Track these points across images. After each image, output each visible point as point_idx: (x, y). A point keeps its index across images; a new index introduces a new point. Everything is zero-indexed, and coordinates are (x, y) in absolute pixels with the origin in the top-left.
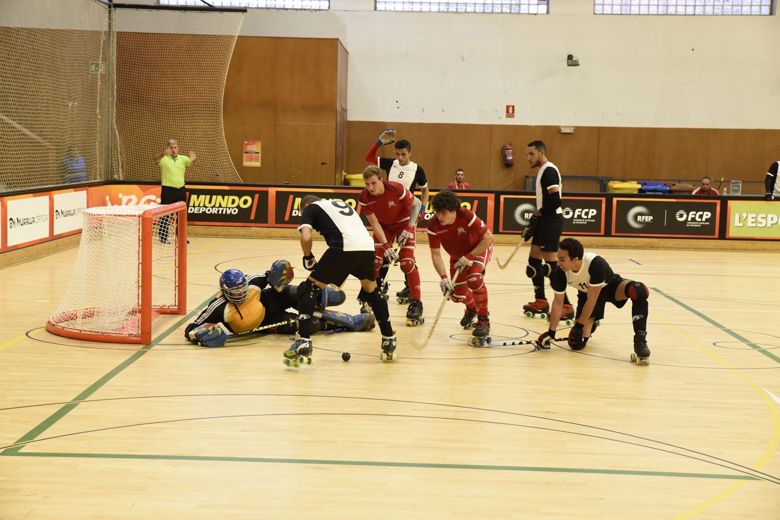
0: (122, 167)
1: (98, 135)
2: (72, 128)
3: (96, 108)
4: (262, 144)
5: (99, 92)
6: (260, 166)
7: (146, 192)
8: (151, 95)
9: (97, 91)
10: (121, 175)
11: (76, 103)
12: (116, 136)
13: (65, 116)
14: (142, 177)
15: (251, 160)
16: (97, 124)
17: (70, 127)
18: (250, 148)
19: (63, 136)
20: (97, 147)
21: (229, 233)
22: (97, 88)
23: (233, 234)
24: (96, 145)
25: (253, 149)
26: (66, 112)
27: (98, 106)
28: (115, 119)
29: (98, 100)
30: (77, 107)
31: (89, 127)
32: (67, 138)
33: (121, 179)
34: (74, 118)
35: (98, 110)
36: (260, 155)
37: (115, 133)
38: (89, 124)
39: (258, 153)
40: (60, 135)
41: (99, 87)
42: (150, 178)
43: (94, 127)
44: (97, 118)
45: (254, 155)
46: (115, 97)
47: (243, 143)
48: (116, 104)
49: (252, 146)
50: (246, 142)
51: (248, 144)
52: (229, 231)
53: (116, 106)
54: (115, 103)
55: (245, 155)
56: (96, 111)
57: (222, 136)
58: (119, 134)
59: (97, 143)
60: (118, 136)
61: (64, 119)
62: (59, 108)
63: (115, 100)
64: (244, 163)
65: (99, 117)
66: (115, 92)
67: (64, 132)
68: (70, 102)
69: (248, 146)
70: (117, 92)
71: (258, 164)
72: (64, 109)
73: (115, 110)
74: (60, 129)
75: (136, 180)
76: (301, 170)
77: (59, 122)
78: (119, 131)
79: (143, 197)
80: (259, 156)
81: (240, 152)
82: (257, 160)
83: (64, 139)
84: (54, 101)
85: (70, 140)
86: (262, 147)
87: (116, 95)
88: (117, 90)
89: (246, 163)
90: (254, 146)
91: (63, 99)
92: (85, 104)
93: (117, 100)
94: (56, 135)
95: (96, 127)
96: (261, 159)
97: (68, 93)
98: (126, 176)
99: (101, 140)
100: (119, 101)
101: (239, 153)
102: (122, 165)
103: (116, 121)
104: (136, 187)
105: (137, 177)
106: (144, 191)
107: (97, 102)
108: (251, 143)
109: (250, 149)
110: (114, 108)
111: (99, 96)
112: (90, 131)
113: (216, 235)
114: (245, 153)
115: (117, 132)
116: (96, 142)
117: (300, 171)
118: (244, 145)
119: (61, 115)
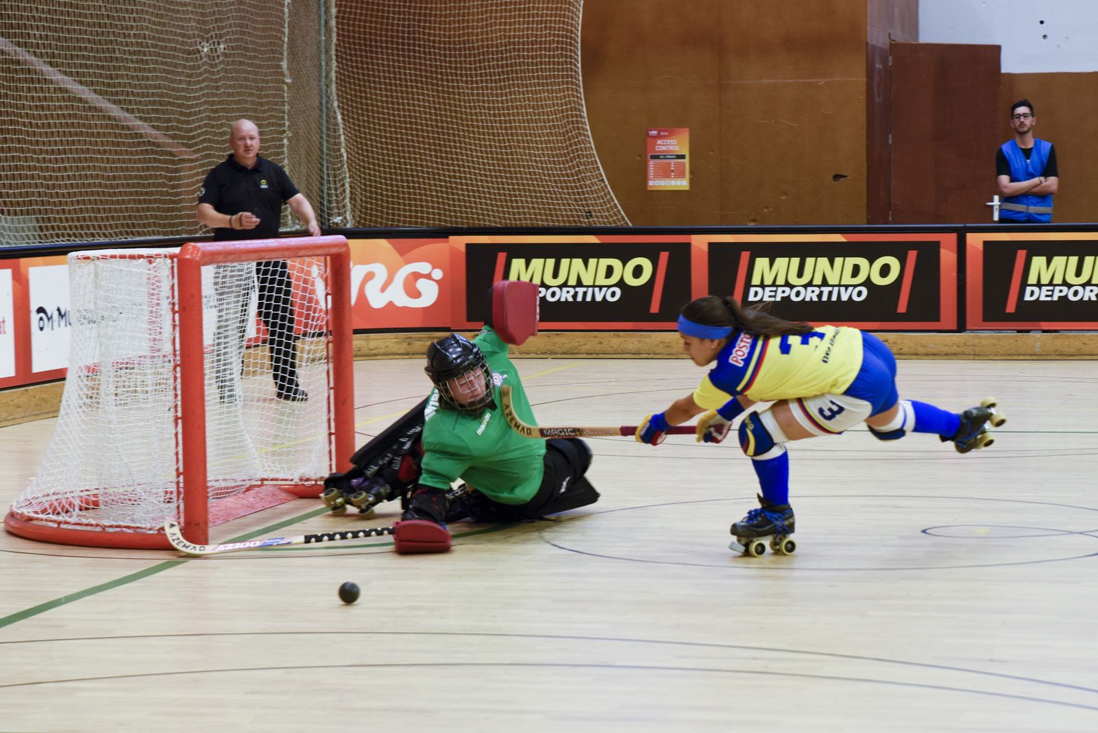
0: (351, 198)
1: (287, 123)
2: (213, 103)
3: (281, 60)
4: (691, 135)
5: (287, 20)
6: (687, 188)
7: (409, 255)
8: (414, 26)
9: (283, 19)
10: (349, 216)
11: (222, 46)
12: (336, 124)
13: (190, 76)
14: (399, 221)
15: (666, 174)
16: (283, 97)
17: (205, 102)
18: (663, 145)
19: (188, 122)
20: (285, 149)
21: (600, 346)
22: (282, 12)
23: (610, 350)
24: (283, 146)
25: (672, 148)
26: (194, 67)
27: (285, 53)
28: (334, 86)
29: (286, 39)
30: (225, 55)
31: (261, 104)
32: (200, 127)
33: (348, 226)
34: (216, 81)
35: (284, 64)
36: (687, 161)
37: (335, 118)
38: (259, 96)
39: (683, 157)
40: (178, 121)
41: (286, 10)
42: (416, 223)
43: (276, 104)
44: (283, 82)
45: (673, 162)
46: (334, 35)
47: (648, 135)
48: (337, 50)
49: (668, 141)
50: (654, 133)
51: (659, 137)
52: (601, 343)
53: (337, 55)
54: (333, 47)
55: (652, 163)
56: (280, 67)
57: (581, 117)
58: (343, 119)
59: (285, 141)
60: (341, 126)
61: (189, 83)
62: (174, 57)
63: (335, 41)
64: (651, 183)
65: (288, 80)
66: (333, 23)
67: (190, 114)
68: (204, 43)
69: (659, 142)
70: (337, 23)
71: (683, 184)
72: (187, 60)
73: (334, 64)
74: (179, 106)
75: (383, 228)
76: (786, 194)
77: (174, 89)
78: (343, 114)
79: (400, 267)
80: (684, 164)
81: (640, 156)
82: (680, 175)
83: (191, 130)
84: (160, 40)
85: (206, 133)
86: (691, 141)
87: (335, 29)
88: (337, 17)
89: (655, 184)
90: (673, 141)
91: (184, 36)
92: (246, 49)
93: (338, 40)
94: (169, 120)
95: (283, 103)
96: (691, 172)
97: (198, 21)
98: (360, 217)
99: (296, 134)
100: (344, 42)
101: (639, 158)
102: (351, 192)
103: (337, 89)
104: (383, 243)
105: (387, 219)
106: (402, 252)
107: (282, 46)
108: (667, 134)
109: (664, 148)
110: (331, 60)
111: (286, 31)
112: (265, 112)
113: (571, 354)
114: (653, 157)
115: (339, 117)
116: (281, 139)
117: (784, 198)
118: (649, 139)
119: (179, 74)
